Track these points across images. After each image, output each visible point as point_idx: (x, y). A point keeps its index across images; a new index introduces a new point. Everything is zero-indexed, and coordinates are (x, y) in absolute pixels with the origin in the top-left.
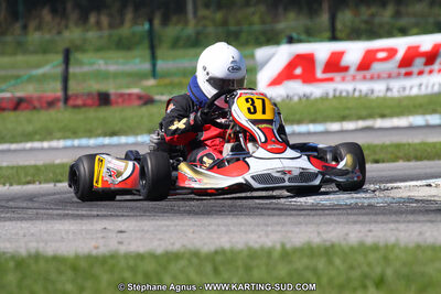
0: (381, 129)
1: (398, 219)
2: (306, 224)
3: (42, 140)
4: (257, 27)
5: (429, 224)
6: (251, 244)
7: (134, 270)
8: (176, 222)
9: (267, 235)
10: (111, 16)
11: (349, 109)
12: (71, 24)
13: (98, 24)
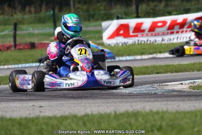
0: (159, 58)
1: (168, 99)
2: (126, 102)
3: (4, 65)
4: (103, 12)
5: (182, 102)
6: (101, 112)
7: (47, 124)
8: (66, 102)
9: (108, 108)
10: (35, 7)
11: (145, 49)
12: (17, 12)
13: (30, 12)
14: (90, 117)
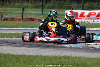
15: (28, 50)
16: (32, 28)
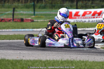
0: (87, 30)
3: (7, 29)
13: (22, 2)
14: (49, 61)
15: (24, 54)
16: (24, 30)
